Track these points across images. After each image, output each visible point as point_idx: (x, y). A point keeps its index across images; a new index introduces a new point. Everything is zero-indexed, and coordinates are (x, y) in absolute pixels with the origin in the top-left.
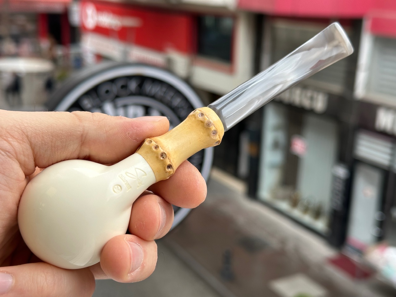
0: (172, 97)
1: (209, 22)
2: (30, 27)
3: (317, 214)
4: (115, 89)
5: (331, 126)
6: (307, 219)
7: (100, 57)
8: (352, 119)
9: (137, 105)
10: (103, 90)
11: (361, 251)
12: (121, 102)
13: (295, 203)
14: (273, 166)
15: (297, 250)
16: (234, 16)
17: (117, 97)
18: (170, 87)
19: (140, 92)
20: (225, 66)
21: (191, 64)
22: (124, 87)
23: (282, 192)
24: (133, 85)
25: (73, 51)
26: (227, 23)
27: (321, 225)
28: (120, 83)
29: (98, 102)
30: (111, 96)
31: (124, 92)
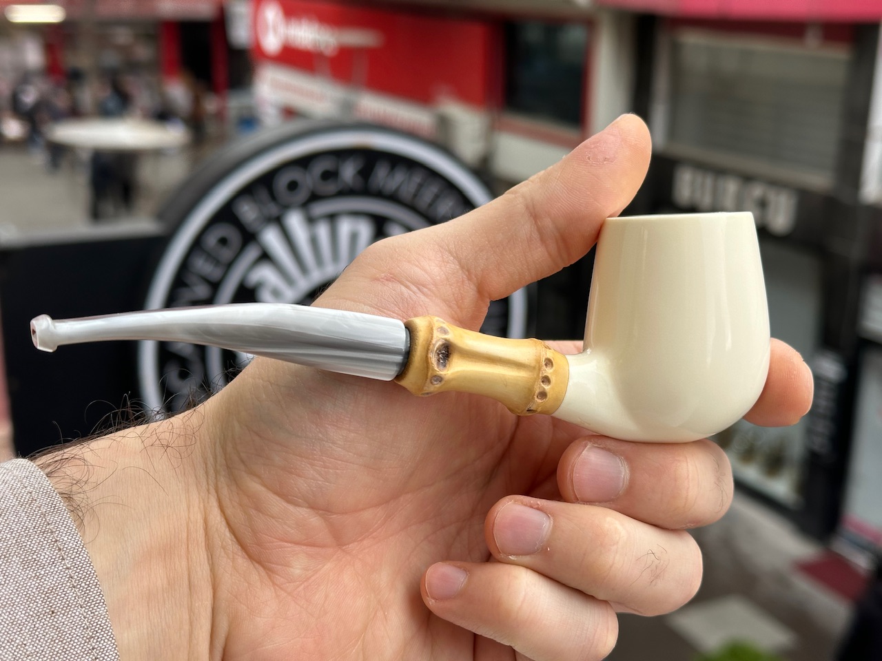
0: (437, 197)
1: (533, 35)
2: (143, 52)
3: (774, 463)
4: (309, 180)
6: (752, 474)
7: (289, 113)
8: (854, 250)
9: (356, 214)
10: (282, 181)
12: (320, 209)
13: (725, 440)
16: (589, 22)
17: (315, 197)
18: (433, 174)
19: (365, 189)
20: (568, 133)
21: (492, 129)
22: (328, 175)
24: (349, 172)
25: (234, 103)
26: (575, 35)
27: (782, 487)
28: (319, 168)
29: (273, 209)
30: (302, 195)
31: (331, 187)
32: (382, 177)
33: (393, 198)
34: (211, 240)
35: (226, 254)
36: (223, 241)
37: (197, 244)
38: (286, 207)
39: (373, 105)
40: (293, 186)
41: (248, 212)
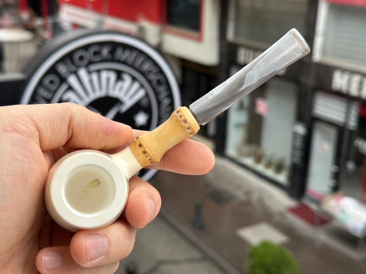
0: (143, 62)
3: (279, 168)
5: (291, 88)
6: (270, 173)
8: (310, 81)
9: (109, 70)
10: (77, 56)
11: (318, 201)
12: (93, 68)
13: (259, 159)
14: (238, 126)
15: (261, 201)
17: (91, 63)
19: (112, 59)
21: (162, 32)
22: (96, 53)
23: (246, 149)
24: (105, 52)
27: (282, 178)
28: (92, 50)
29: (73, 68)
30: (85, 62)
31: (98, 58)
32: (120, 54)
33: (124, 63)
34: (47, 82)
35: (53, 87)
36: (52, 82)
37: (40, 83)
38: (79, 67)
39: (111, 22)
40: (81, 58)
41: (62, 69)
